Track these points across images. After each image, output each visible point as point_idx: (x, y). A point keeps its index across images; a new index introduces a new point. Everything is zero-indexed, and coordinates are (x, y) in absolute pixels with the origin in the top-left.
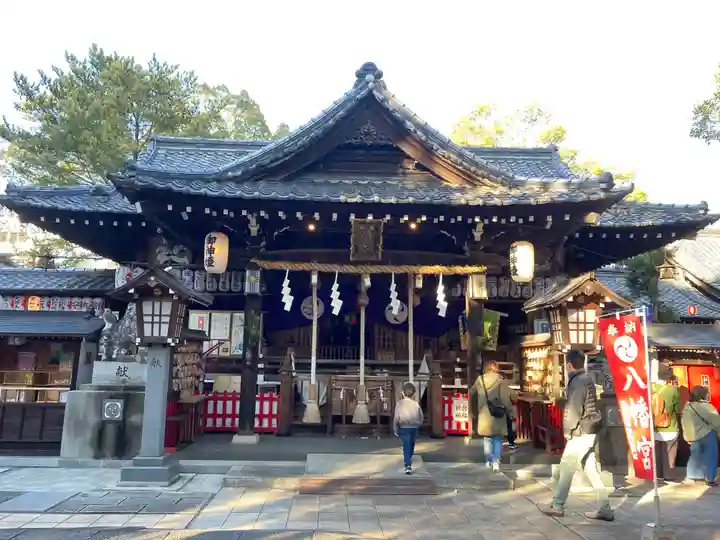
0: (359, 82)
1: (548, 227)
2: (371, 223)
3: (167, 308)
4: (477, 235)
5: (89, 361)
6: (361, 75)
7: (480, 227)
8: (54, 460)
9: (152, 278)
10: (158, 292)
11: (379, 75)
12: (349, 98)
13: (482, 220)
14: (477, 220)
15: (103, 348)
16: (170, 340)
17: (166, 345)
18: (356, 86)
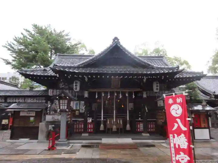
0: (114, 42)
1: (163, 79)
2: (117, 78)
3: (66, 101)
4: (145, 80)
5: (45, 115)
6: (114, 40)
7: (145, 79)
8: (36, 141)
9: (63, 94)
10: (64, 98)
11: (118, 40)
12: (111, 46)
13: (146, 77)
14: (145, 77)
15: (48, 111)
16: (67, 110)
17: (66, 111)
18: (113, 43)
